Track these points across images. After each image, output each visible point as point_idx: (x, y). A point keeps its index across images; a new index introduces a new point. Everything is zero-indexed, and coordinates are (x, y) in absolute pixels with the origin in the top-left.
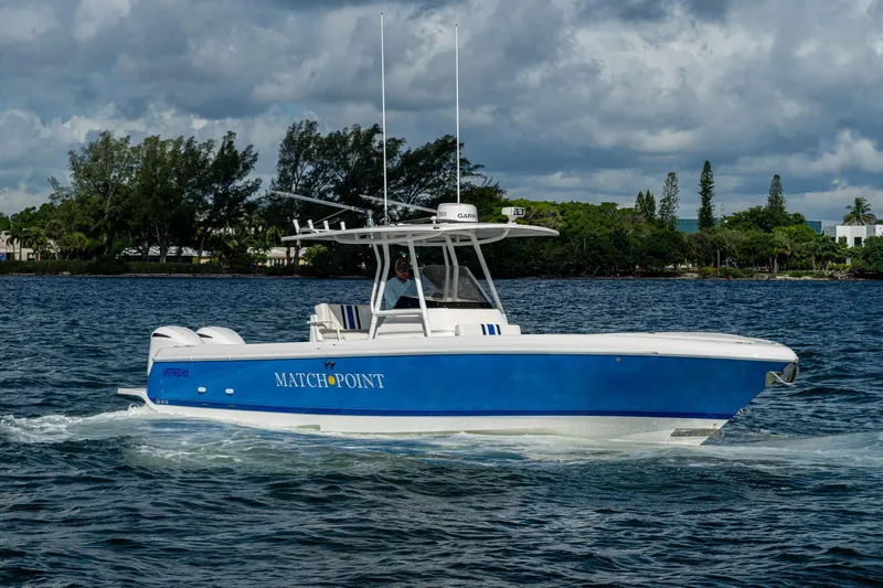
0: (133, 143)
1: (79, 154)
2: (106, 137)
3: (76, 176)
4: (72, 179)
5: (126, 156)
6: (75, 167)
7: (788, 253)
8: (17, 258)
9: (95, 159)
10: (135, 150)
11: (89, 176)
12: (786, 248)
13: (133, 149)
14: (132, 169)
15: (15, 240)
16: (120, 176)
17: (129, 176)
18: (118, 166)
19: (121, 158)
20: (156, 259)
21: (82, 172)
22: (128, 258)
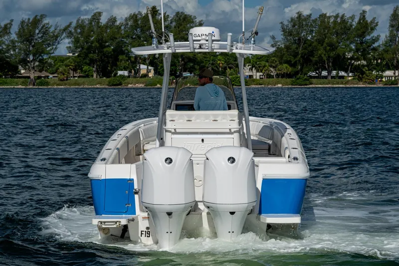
0: (313, 18)
1: (286, 23)
2: (300, 15)
3: (284, 35)
4: (282, 36)
5: (310, 24)
6: (284, 30)
8: (255, 77)
9: (294, 26)
10: (315, 21)
11: (291, 35)
13: (313, 20)
14: (313, 31)
15: (254, 69)
16: (307, 34)
17: (311, 34)
18: (305, 30)
19: (307, 25)
20: (325, 77)
21: (287, 33)
22: (311, 77)
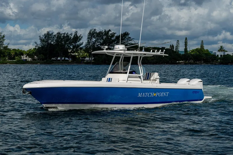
0: (54, 34)
1: (42, 36)
2: (48, 32)
4: (40, 42)
5: (52, 37)
6: (41, 40)
7: (205, 58)
8: (28, 60)
9: (45, 37)
10: (55, 36)
11: (44, 42)
12: (204, 57)
13: (54, 35)
14: (54, 40)
15: (27, 56)
16: (51, 41)
17: (53, 41)
18: (51, 39)
19: (51, 37)
20: (59, 60)
21: (42, 40)
22: (53, 60)
